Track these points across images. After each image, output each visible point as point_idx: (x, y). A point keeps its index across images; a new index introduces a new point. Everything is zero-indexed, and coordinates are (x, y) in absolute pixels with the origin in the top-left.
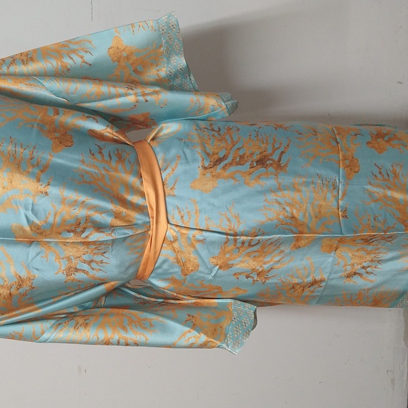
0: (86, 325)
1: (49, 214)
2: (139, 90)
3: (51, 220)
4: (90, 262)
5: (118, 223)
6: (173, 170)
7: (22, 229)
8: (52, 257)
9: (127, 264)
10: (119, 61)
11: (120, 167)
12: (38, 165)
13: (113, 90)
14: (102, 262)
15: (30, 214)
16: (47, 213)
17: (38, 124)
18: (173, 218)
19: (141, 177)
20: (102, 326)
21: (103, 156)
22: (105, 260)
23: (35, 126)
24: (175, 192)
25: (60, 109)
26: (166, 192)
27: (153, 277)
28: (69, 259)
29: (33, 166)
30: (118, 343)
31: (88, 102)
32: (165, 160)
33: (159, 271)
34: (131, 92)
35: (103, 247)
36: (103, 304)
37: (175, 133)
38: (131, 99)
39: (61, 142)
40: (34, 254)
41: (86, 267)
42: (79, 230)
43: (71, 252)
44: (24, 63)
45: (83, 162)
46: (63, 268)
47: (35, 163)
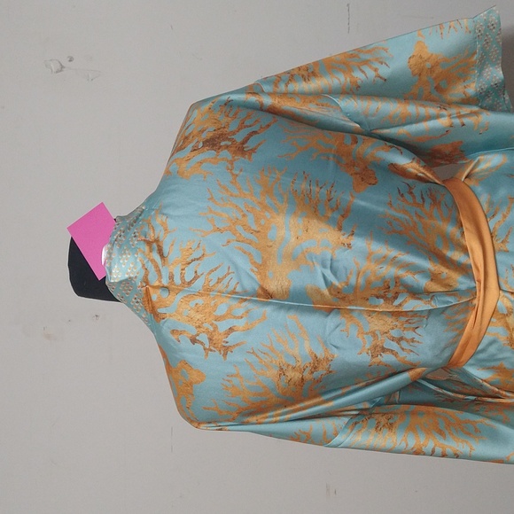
0: (391, 426)
1: (351, 273)
2: (454, 111)
3: (353, 281)
4: (399, 340)
5: (435, 287)
6: (505, 216)
7: (318, 291)
8: (354, 332)
9: (443, 345)
10: (420, 75)
11: (435, 212)
12: (337, 208)
13: (422, 111)
14: (413, 340)
15: (328, 273)
16: (349, 272)
17: (334, 156)
18: (506, 282)
19: (462, 226)
20: (412, 429)
21: (414, 197)
22: (417, 338)
23: (331, 157)
24: (509, 247)
25: (359, 136)
26: (496, 246)
27: (472, 365)
28: (374, 334)
29: (333, 210)
30: (433, 454)
31: (388, 128)
32: (491, 204)
33: (481, 356)
34: (444, 112)
35: (416, 319)
36: (397, 399)
37: (497, 168)
38: (443, 122)
39: (363, 179)
40: (332, 326)
41: (394, 346)
42: (390, 295)
43: (377, 324)
44: (306, 79)
45: (390, 204)
46: (368, 346)
47: (334, 206)
